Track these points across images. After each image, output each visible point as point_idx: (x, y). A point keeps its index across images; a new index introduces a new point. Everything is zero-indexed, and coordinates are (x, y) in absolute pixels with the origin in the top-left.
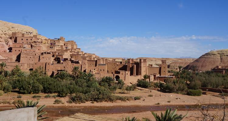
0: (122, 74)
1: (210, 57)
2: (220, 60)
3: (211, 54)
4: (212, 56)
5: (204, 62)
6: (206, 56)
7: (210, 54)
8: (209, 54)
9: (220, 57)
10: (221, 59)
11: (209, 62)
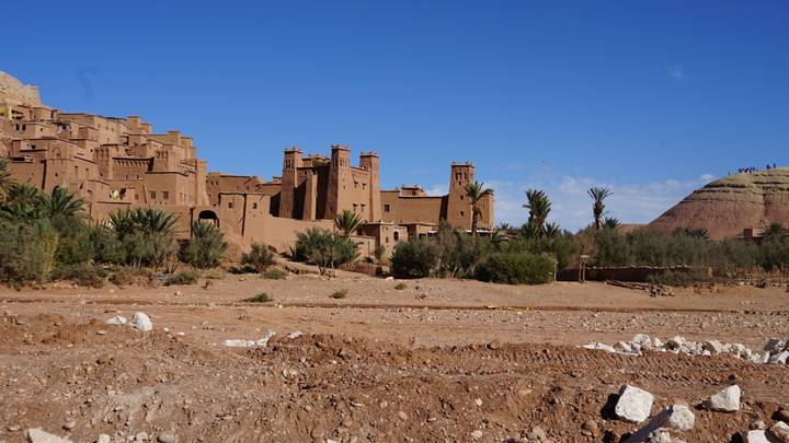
0: (230, 205)
1: (722, 195)
2: (762, 207)
3: (728, 185)
4: (732, 194)
5: (696, 215)
6: (705, 195)
7: (722, 185)
8: (717, 186)
9: (761, 197)
10: (767, 203)
11: (717, 217)
